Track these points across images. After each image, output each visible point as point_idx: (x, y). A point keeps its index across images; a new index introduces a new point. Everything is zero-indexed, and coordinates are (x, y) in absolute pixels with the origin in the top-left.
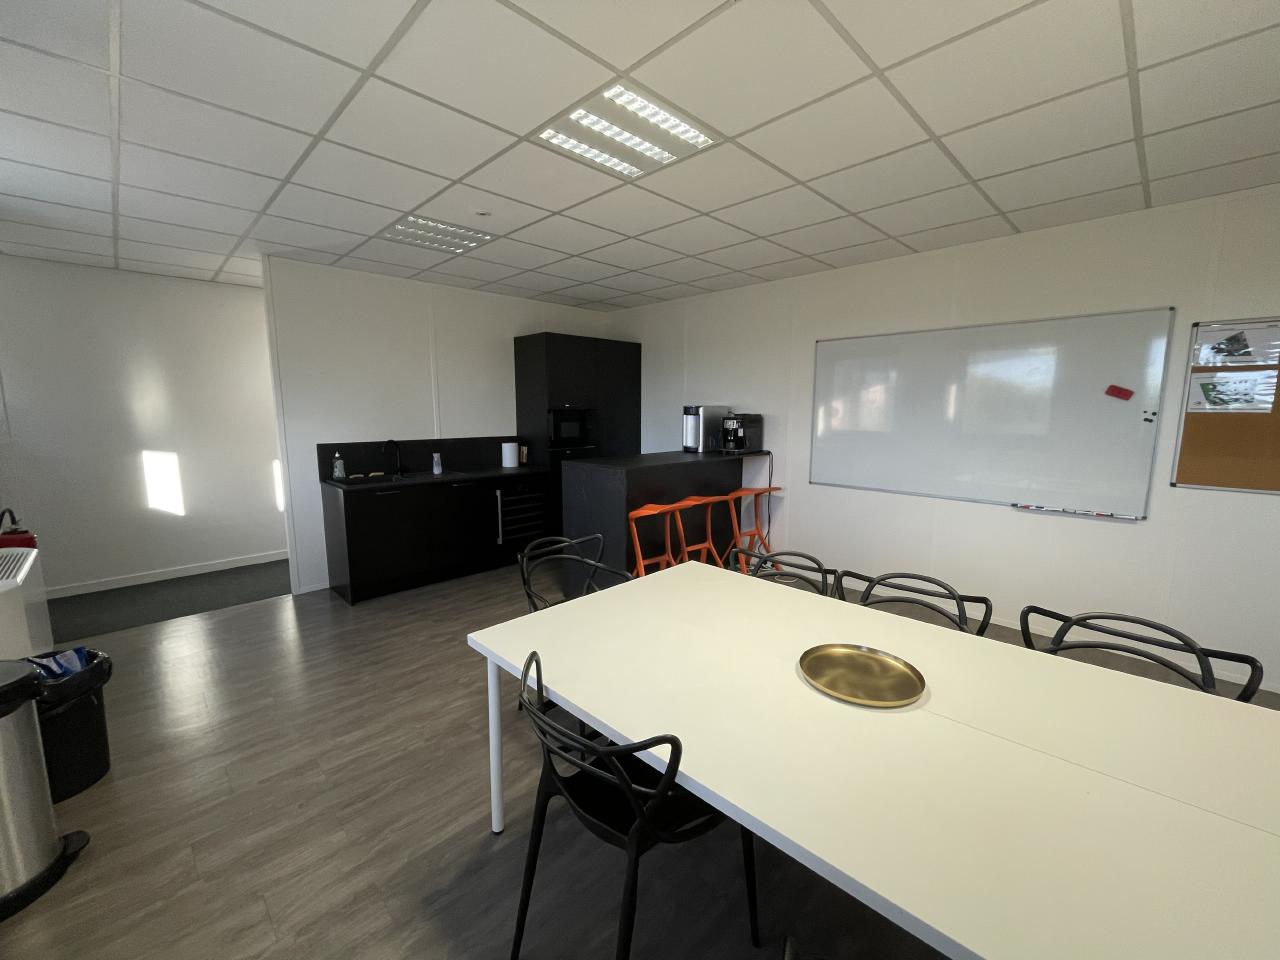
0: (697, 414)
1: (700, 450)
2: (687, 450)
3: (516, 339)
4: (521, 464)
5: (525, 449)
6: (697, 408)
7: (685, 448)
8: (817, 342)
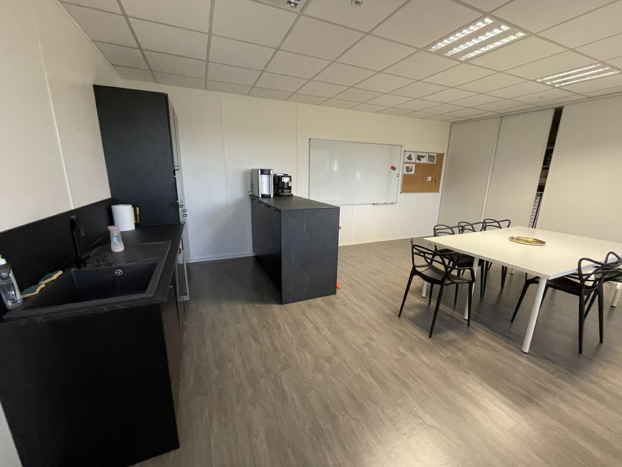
0: (269, 174)
1: (272, 196)
2: (264, 196)
6: (270, 170)
7: (262, 195)
8: (310, 139)
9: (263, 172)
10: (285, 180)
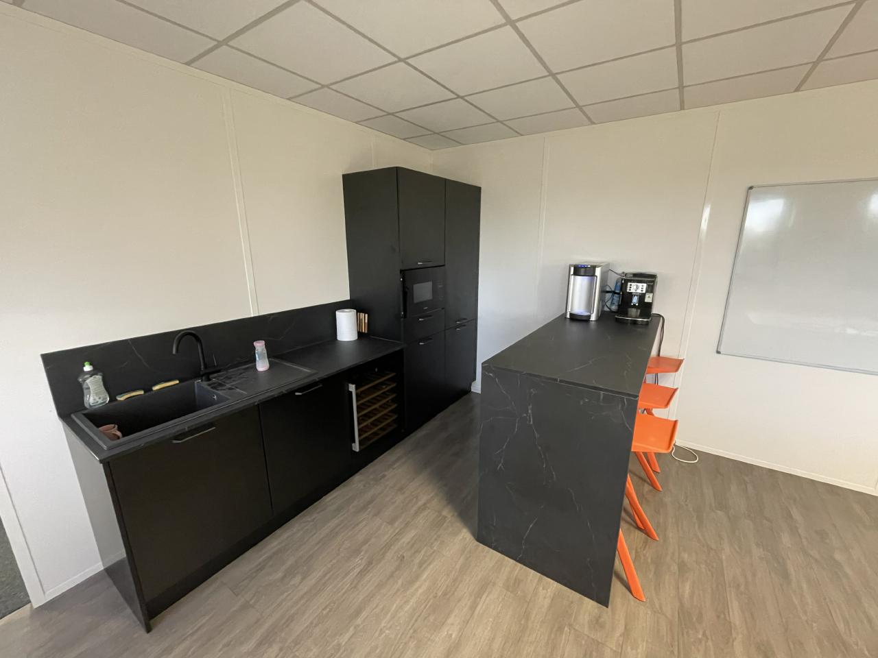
0: (593, 275)
1: (593, 318)
2: (574, 318)
3: (344, 176)
4: (360, 334)
5: (364, 317)
6: (594, 268)
7: (571, 314)
8: (751, 188)
9: (578, 270)
10: (636, 288)
